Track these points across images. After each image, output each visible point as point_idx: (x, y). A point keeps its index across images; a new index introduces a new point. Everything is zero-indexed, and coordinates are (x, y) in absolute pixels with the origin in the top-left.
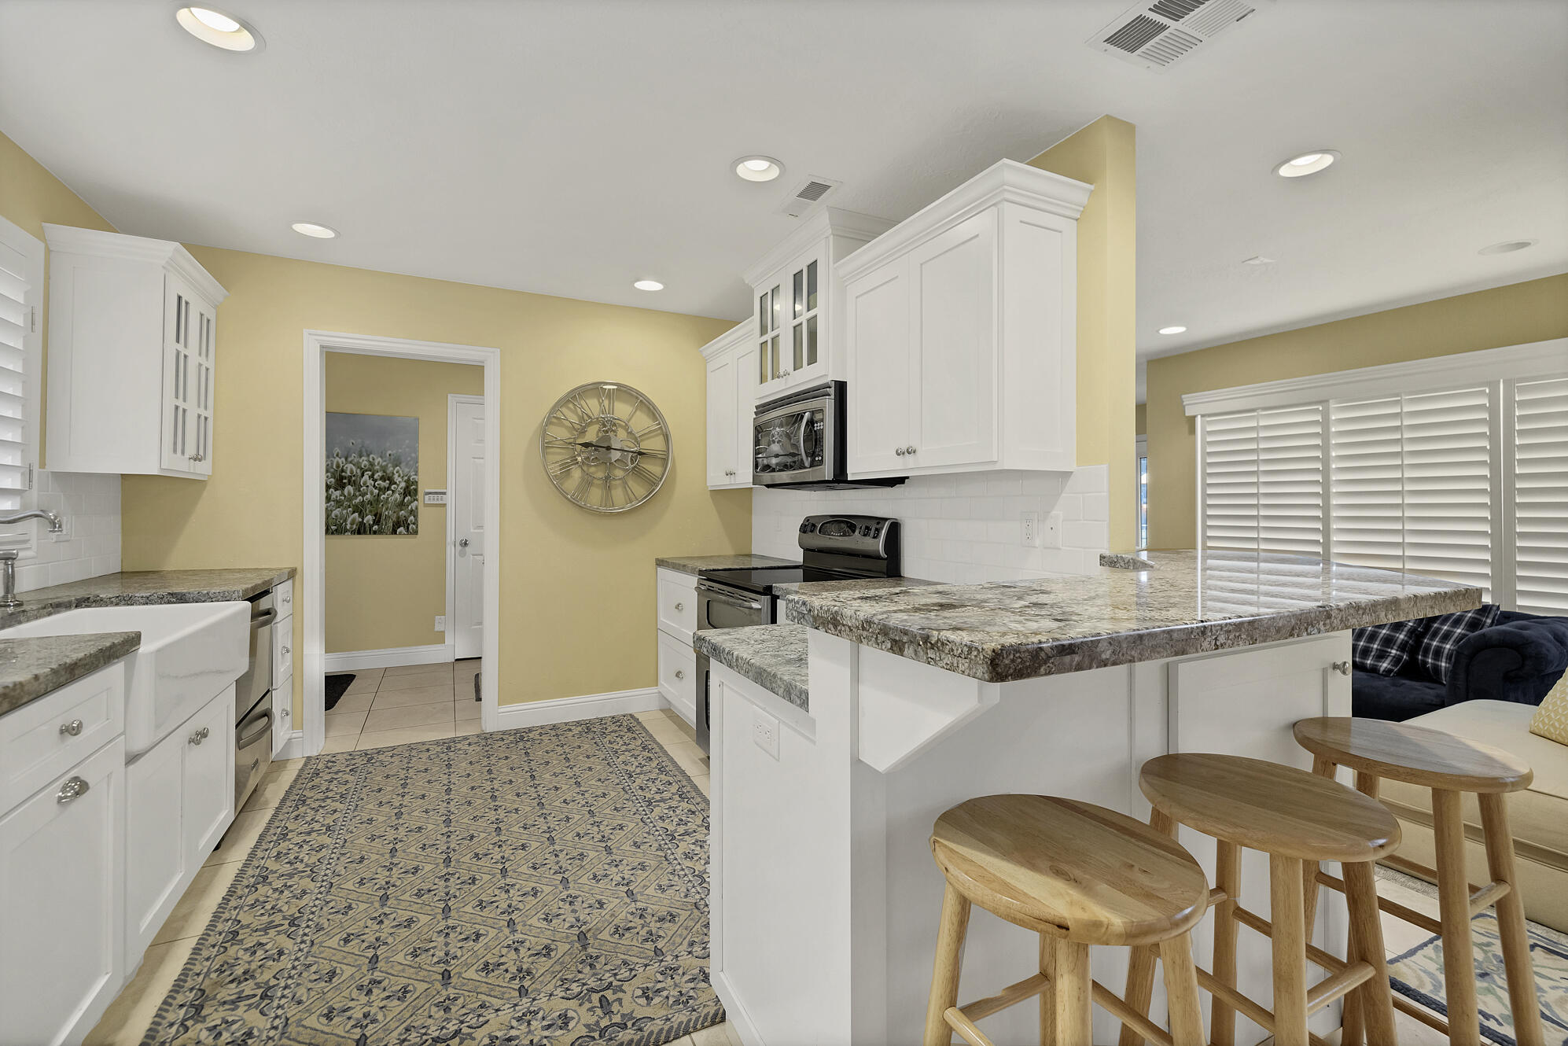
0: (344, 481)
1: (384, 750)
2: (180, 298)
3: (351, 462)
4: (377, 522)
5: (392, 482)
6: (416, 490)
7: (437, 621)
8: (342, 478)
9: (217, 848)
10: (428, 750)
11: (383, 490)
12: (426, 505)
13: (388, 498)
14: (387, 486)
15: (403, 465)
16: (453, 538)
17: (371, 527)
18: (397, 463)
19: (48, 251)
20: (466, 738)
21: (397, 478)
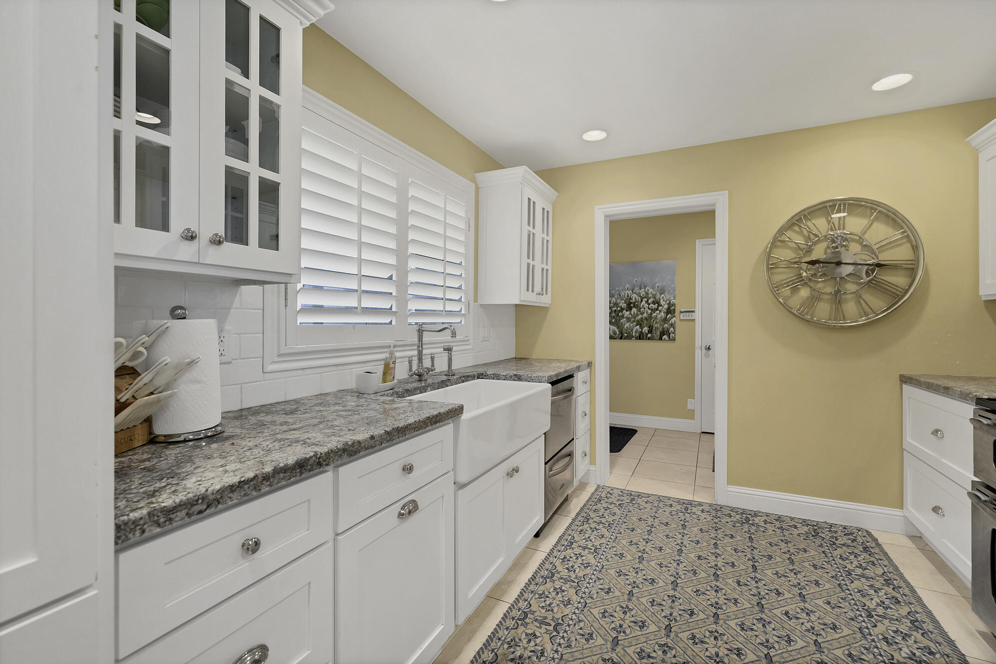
0: (632, 305)
1: (643, 495)
2: (529, 199)
3: (635, 293)
4: (650, 331)
5: (659, 305)
6: (674, 310)
7: (688, 403)
8: (630, 303)
9: (537, 535)
10: (671, 506)
11: (654, 310)
12: (681, 320)
13: (657, 316)
14: (656, 307)
15: (666, 293)
16: (700, 344)
17: (647, 335)
18: (662, 292)
19: (477, 189)
20: (700, 504)
21: (662, 303)
